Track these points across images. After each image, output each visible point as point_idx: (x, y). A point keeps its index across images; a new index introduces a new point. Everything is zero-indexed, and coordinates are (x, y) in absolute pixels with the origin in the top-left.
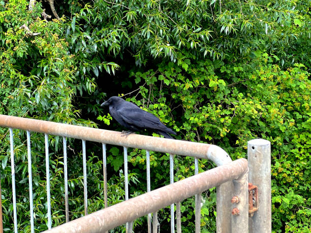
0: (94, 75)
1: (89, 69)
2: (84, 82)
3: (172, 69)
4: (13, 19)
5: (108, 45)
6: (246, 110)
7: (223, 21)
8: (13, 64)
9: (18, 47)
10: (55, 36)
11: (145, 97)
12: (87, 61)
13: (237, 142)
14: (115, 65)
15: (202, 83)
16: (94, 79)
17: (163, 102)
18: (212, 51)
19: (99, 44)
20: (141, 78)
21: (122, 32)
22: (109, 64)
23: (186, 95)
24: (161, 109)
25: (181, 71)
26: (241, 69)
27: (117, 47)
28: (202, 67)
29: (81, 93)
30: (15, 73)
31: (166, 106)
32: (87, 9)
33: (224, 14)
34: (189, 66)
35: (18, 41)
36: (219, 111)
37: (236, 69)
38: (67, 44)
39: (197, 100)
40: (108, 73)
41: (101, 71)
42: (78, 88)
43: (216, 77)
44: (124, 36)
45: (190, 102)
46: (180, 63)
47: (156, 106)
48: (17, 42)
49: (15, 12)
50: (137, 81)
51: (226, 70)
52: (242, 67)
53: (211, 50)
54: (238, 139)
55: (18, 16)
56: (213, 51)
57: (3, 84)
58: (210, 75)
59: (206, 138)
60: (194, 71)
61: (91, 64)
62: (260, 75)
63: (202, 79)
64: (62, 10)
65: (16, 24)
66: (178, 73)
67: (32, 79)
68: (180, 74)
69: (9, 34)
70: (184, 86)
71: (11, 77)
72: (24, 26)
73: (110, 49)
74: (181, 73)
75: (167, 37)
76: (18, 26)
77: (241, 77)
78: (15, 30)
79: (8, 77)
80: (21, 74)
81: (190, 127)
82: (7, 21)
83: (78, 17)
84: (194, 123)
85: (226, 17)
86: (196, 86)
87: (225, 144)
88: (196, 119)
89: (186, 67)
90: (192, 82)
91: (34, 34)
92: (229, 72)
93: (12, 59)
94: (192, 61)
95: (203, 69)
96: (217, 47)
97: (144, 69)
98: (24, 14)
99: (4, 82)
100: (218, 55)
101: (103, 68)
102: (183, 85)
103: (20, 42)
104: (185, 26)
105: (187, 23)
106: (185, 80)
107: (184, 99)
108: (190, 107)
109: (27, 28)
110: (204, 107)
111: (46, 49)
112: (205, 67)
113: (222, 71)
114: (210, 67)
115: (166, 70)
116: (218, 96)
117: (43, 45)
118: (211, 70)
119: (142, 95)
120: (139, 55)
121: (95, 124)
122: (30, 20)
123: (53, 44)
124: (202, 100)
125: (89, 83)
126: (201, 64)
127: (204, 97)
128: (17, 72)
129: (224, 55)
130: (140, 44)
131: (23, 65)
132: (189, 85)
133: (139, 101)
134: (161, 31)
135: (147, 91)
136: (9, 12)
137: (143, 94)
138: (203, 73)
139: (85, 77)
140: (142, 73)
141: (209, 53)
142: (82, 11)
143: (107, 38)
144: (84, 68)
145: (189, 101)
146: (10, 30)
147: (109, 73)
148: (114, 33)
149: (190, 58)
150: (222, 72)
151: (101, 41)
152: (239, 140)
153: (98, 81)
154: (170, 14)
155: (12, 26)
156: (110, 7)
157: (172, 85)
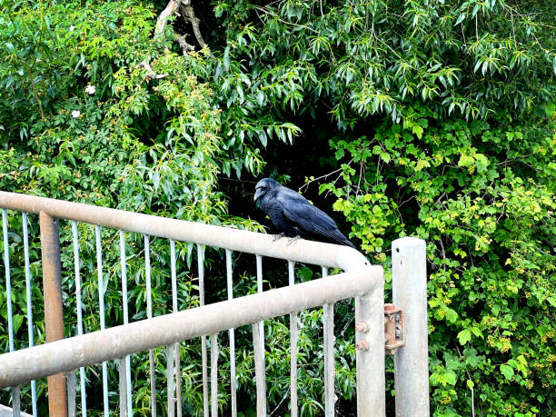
0: (259, 145)
1: (250, 135)
2: (243, 156)
3: (397, 136)
4: (127, 53)
5: (283, 94)
6: (519, 205)
7: (480, 52)
8: (129, 126)
9: (132, 98)
10: (192, 79)
11: (350, 182)
12: (247, 121)
13: (508, 261)
14: (293, 128)
15: (448, 160)
16: (257, 150)
17: (381, 191)
18: (464, 104)
19: (268, 92)
20: (346, 150)
21: (306, 72)
22: (284, 125)
23: (421, 180)
24: (377, 203)
25: (412, 139)
26: (520, 136)
27: (297, 98)
28: (448, 132)
29: (239, 174)
30: (129, 140)
31: (386, 198)
32: (249, 32)
33: (483, 40)
34: (425, 130)
35: (134, 87)
36: (476, 207)
37: (510, 136)
38: (210, 92)
39: (442, 190)
40: (282, 141)
41: (271, 137)
42: (234, 165)
43: (475, 149)
44: (309, 78)
45: (427, 192)
46: (407, 124)
47: (368, 197)
48: (132, 90)
49: (131, 41)
50: (339, 155)
51: (492, 138)
52: (523, 132)
53: (462, 102)
54: (510, 256)
55: (137, 48)
56: (467, 105)
57: (111, 158)
58: (462, 145)
59: (456, 254)
60: (436, 140)
61: (254, 126)
62: (551, 146)
63: (448, 153)
64: (214, 37)
65: (131, 61)
66: (408, 143)
67: (155, 150)
68: (412, 145)
69: (120, 77)
70: (416, 165)
71: (124, 146)
72: (143, 63)
73: (286, 101)
74: (412, 142)
75: (385, 79)
76: (134, 64)
77: (521, 151)
78: (130, 70)
79: (119, 146)
80: (140, 141)
81: (428, 235)
82: (118, 55)
83: (234, 46)
84: (433, 229)
85: (484, 46)
86: (437, 164)
87: (491, 265)
88: (437, 222)
89: (419, 131)
90: (429, 158)
91: (158, 77)
92: (497, 141)
93: (126, 118)
94: (432, 122)
95: (449, 137)
96: (474, 98)
97: (350, 135)
98: (145, 44)
99: (112, 155)
100: (476, 112)
101: (274, 132)
102: (414, 163)
103: (136, 89)
104: (415, 60)
105: (418, 56)
106: (419, 153)
107: (417, 187)
108: (426, 201)
109: (147, 67)
110: (451, 200)
111: (177, 99)
112: (453, 132)
113: (485, 139)
114: (462, 133)
115: (387, 138)
116: (476, 182)
117: (172, 94)
118: (465, 137)
119: (345, 178)
120: (337, 111)
121: (261, 227)
122: (154, 54)
123: (188, 93)
124: (451, 189)
125: (250, 157)
126: (447, 127)
127: (455, 183)
128: (133, 139)
129: (486, 111)
130: (339, 93)
131: (147, 127)
132: (424, 162)
133: (340, 189)
134: (371, 70)
135: (353, 172)
136: (122, 41)
137: (347, 178)
138: (451, 142)
139: (244, 147)
140: (348, 143)
141: (457, 108)
142: (240, 38)
143: (282, 83)
144: (242, 132)
145: (426, 190)
146: (122, 70)
147: (284, 141)
148: (292, 73)
149: (428, 118)
150: (484, 141)
151: (271, 87)
152: (512, 259)
153: (264, 154)
154: (391, 41)
155: (126, 64)
156: (290, 30)
157: (396, 162)
